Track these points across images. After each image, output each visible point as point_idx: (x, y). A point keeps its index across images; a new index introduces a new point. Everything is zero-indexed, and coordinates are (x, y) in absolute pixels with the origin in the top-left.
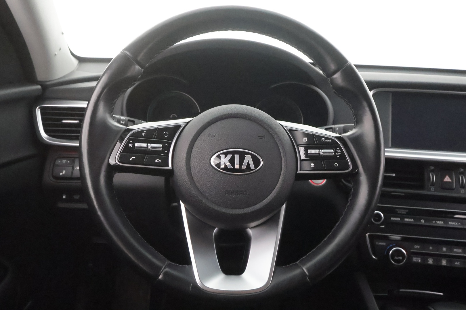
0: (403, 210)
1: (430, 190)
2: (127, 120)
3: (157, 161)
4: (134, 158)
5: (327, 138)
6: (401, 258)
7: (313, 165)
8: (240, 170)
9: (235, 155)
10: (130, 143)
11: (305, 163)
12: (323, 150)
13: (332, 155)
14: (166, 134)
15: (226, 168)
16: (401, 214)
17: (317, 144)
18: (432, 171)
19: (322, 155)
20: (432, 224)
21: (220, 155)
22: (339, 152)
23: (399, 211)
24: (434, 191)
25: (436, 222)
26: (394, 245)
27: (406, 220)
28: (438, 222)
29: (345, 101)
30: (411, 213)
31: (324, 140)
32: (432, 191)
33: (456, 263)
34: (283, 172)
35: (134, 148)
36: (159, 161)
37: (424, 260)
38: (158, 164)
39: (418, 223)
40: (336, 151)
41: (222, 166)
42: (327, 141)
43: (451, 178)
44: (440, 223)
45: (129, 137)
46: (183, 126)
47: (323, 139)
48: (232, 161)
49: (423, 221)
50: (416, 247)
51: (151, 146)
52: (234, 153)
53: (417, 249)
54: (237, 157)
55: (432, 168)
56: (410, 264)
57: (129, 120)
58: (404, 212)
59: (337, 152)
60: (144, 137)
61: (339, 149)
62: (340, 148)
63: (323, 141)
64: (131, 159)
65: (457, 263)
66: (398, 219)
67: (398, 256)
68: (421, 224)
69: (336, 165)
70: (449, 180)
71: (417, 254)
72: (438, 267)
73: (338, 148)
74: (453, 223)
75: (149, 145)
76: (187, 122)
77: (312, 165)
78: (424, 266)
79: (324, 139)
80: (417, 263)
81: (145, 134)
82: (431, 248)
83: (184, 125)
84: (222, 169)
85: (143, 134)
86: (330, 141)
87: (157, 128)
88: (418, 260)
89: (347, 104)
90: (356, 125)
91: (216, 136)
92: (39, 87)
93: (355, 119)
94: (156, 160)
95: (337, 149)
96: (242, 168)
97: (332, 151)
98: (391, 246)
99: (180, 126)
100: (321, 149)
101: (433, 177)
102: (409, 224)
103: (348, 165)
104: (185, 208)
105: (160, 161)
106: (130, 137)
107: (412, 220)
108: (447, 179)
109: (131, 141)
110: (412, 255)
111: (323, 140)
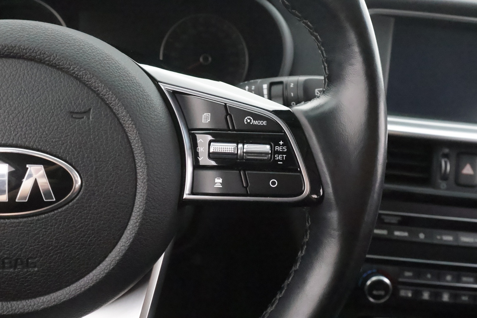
5: (256, 117)
6: (382, 293)
7: (220, 181)
12: (246, 146)
13: (266, 158)
16: (390, 224)
17: (234, 129)
18: (446, 156)
19: (242, 157)
20: (435, 242)
22: (282, 153)
23: (387, 220)
26: (374, 271)
27: (397, 233)
29: (308, 26)
31: (251, 120)
37: (417, 294)
39: (414, 239)
40: (278, 148)
42: (256, 123)
44: (448, 238)
47: (247, 119)
49: (422, 236)
53: (409, 277)
55: (446, 151)
58: (394, 220)
59: (279, 153)
61: (283, 145)
62: (287, 143)
63: (249, 123)
65: (465, 298)
66: (384, 232)
67: (377, 290)
69: (274, 183)
73: (281, 143)
79: (249, 119)
86: (264, 123)
89: (312, 34)
90: (328, 86)
93: (327, 71)
95: (279, 145)
96: (17, 201)
97: (266, 148)
98: (369, 272)
100: (241, 143)
101: (447, 166)
102: (400, 241)
107: (406, 234)
111: (249, 121)
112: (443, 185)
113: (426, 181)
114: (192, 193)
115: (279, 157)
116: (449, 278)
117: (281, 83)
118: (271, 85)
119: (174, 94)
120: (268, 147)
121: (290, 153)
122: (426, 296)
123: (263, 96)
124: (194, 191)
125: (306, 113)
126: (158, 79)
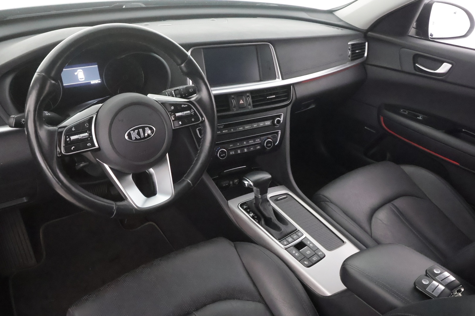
0: (221, 126)
1: (234, 111)
4: (74, 147)
6: (224, 155)
8: (145, 138)
10: (67, 138)
11: (176, 122)
15: (136, 139)
16: (220, 129)
18: (233, 98)
20: (237, 131)
21: (131, 132)
22: (193, 112)
24: (236, 111)
25: (239, 129)
28: (240, 129)
30: (226, 127)
32: (235, 111)
33: (251, 149)
34: (167, 132)
40: (191, 111)
41: (133, 138)
42: (185, 106)
43: (243, 101)
48: (139, 134)
49: (232, 130)
50: (231, 146)
52: (138, 128)
53: (232, 147)
54: (141, 130)
56: (230, 156)
58: (222, 127)
59: (192, 112)
62: (193, 109)
64: (72, 149)
68: (231, 132)
69: (193, 120)
70: (243, 102)
71: (231, 150)
72: (243, 154)
74: (247, 127)
77: (180, 123)
78: (237, 155)
80: (233, 155)
82: (238, 144)
84: (134, 140)
86: (187, 106)
88: (232, 153)
101: (234, 102)
103: (199, 118)
108: (241, 102)
109: (67, 137)
110: (230, 151)
112: (235, 109)
113: (229, 110)
114: (174, 127)
115: (192, 113)
116: (245, 143)
117: (178, 89)
118: (175, 91)
119: (162, 103)
120: (189, 111)
121: (195, 111)
122: (239, 152)
123: (174, 97)
124: (175, 127)
125: (195, 100)
126: (157, 100)
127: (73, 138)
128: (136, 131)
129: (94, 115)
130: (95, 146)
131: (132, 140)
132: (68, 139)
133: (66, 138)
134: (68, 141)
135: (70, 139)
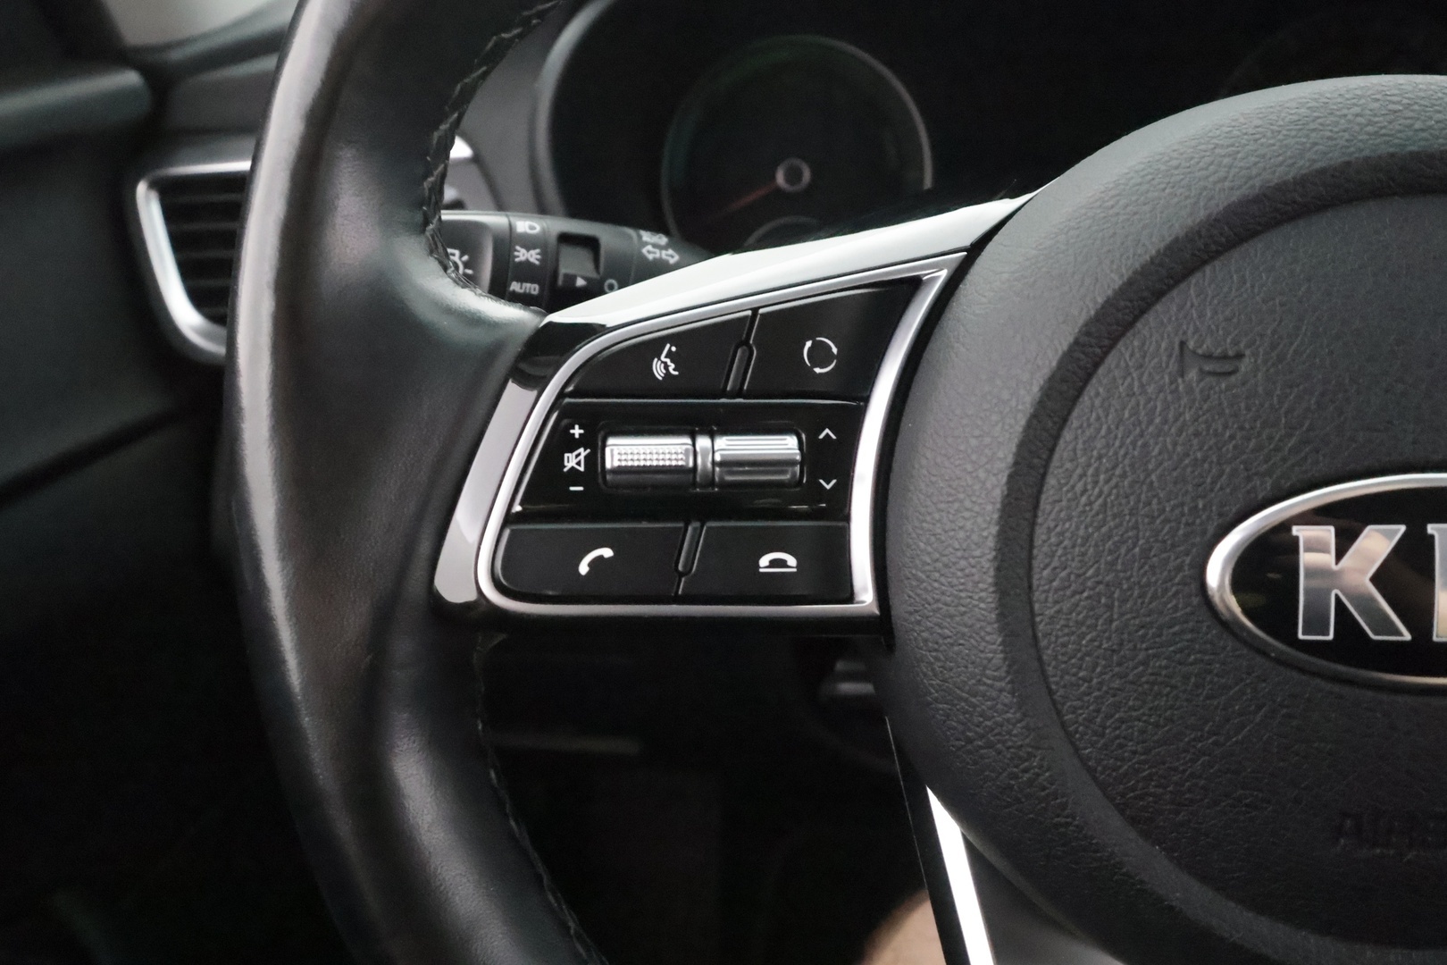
2: (553, 240)
3: (773, 563)
4: (607, 553)
9: (1431, 529)
10: (572, 445)
14: (820, 355)
35: (604, 478)
36: (782, 563)
38: (775, 589)
45: (561, 395)
46: (934, 279)
51: (718, 458)
57: (565, 238)
60: (668, 387)
64: (584, 568)
75: (703, 442)
76: (967, 242)
81: (672, 366)
83: (943, 274)
85: (658, 370)
87: (755, 310)
91: (1245, 366)
92: (130, 78)
94: (764, 561)
99: (912, 285)
104: (969, 846)
105: (792, 561)
106: (571, 395)
109: (577, 431)
127: (624, 452)
128: (1377, 542)
129: (939, 267)
130: (850, 598)
131: (1289, 636)
132: (583, 452)
133: (557, 443)
134: (574, 476)
135: (595, 460)
